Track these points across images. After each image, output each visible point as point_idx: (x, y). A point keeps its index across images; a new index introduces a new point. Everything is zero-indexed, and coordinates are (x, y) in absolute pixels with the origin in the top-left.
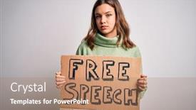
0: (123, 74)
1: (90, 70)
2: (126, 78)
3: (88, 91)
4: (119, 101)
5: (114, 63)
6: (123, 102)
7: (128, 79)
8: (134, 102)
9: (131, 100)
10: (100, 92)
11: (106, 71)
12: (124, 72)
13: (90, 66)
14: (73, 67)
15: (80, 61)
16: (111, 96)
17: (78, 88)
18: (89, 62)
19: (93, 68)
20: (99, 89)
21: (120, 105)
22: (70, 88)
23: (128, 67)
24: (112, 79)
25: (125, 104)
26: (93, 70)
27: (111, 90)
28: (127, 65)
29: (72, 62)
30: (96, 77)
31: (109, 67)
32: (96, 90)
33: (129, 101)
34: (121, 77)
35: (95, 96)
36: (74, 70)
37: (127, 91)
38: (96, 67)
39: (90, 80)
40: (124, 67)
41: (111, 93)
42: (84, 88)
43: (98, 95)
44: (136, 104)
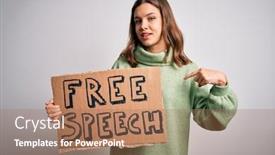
0: (137, 92)
1: (92, 92)
2: (143, 97)
3: (93, 122)
4: (137, 130)
5: (123, 78)
6: (143, 131)
7: (145, 98)
8: (158, 128)
9: (154, 127)
10: (110, 121)
11: (114, 91)
12: (138, 89)
13: (92, 86)
14: (68, 92)
15: (78, 82)
16: (126, 125)
17: (79, 119)
18: (89, 81)
19: (96, 88)
20: (107, 117)
21: (139, 136)
22: (69, 119)
23: (144, 81)
24: (123, 101)
25: (147, 133)
26: (97, 92)
27: (124, 116)
28: (141, 79)
29: (67, 84)
30: (101, 101)
31: (118, 85)
32: (104, 119)
33: (150, 128)
34: (135, 97)
35: (104, 128)
36: (71, 94)
37: (146, 115)
38: (99, 87)
39: (93, 106)
40: (137, 83)
41: (125, 120)
42: (87, 119)
43: (107, 125)
44: (161, 131)
